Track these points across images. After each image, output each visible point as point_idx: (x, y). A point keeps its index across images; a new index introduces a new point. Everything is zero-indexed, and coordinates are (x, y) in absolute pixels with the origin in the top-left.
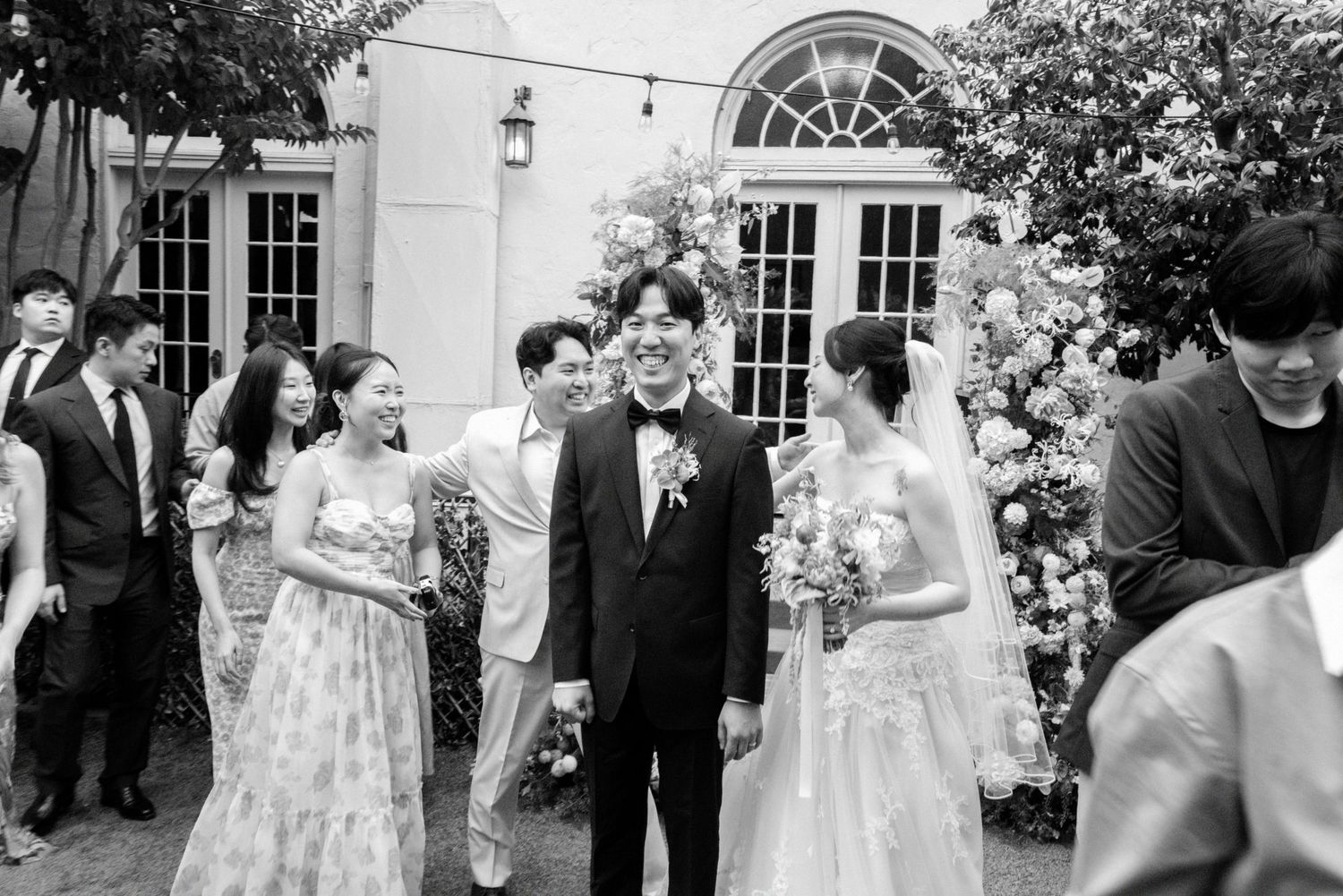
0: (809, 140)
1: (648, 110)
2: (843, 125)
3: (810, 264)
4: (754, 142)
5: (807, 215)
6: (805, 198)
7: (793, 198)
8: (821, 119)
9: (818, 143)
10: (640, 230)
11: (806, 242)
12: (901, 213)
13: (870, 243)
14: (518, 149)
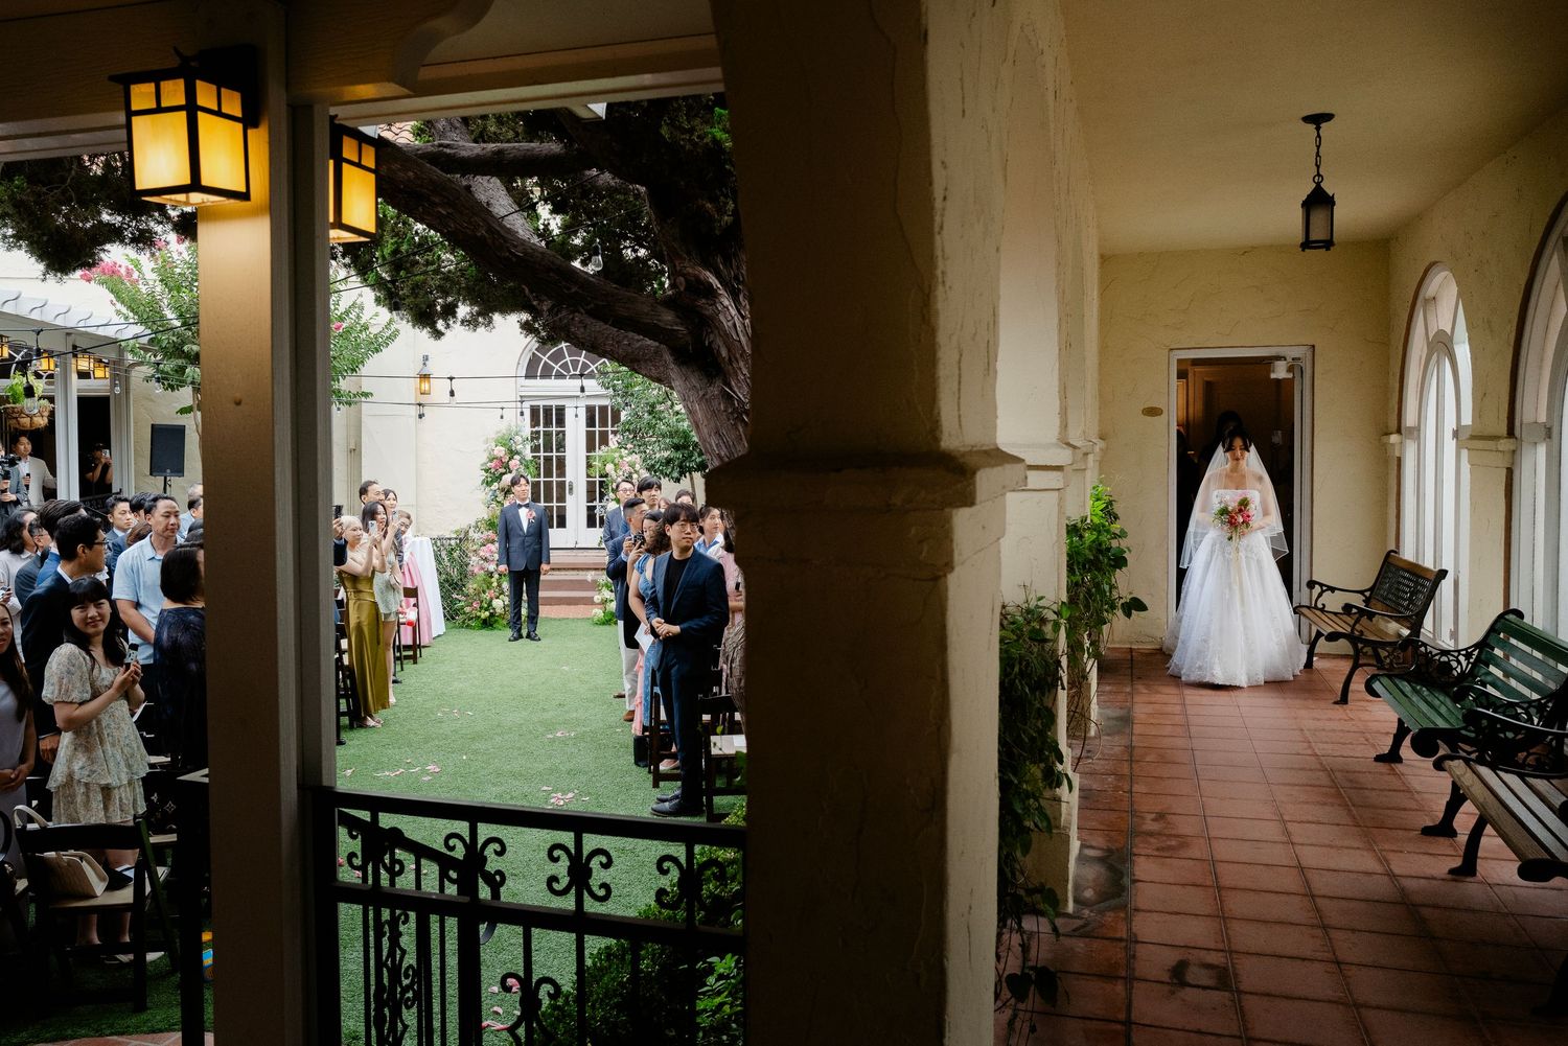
0: (560, 376)
1: (502, 417)
2: (575, 370)
3: (564, 433)
4: (535, 377)
5: (561, 411)
6: (560, 402)
7: (554, 403)
8: (565, 366)
9: (563, 377)
10: (500, 451)
11: (561, 422)
12: (603, 409)
13: (590, 422)
14: (425, 386)
